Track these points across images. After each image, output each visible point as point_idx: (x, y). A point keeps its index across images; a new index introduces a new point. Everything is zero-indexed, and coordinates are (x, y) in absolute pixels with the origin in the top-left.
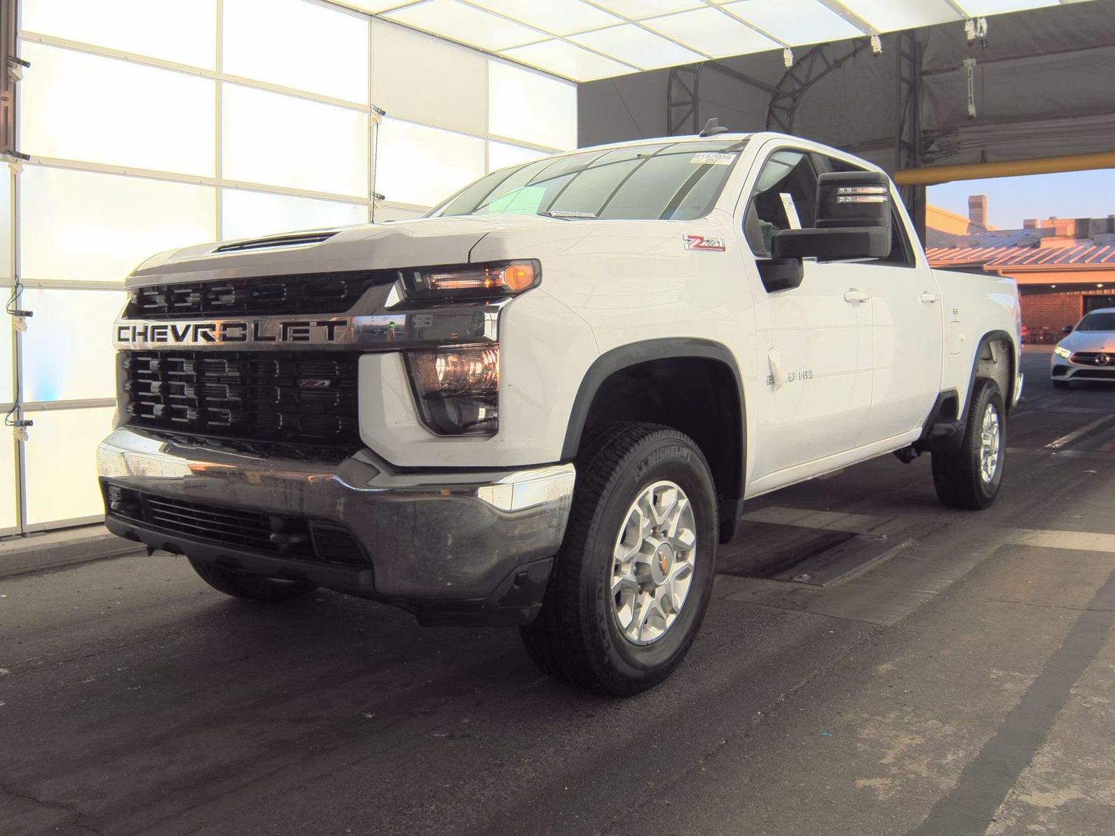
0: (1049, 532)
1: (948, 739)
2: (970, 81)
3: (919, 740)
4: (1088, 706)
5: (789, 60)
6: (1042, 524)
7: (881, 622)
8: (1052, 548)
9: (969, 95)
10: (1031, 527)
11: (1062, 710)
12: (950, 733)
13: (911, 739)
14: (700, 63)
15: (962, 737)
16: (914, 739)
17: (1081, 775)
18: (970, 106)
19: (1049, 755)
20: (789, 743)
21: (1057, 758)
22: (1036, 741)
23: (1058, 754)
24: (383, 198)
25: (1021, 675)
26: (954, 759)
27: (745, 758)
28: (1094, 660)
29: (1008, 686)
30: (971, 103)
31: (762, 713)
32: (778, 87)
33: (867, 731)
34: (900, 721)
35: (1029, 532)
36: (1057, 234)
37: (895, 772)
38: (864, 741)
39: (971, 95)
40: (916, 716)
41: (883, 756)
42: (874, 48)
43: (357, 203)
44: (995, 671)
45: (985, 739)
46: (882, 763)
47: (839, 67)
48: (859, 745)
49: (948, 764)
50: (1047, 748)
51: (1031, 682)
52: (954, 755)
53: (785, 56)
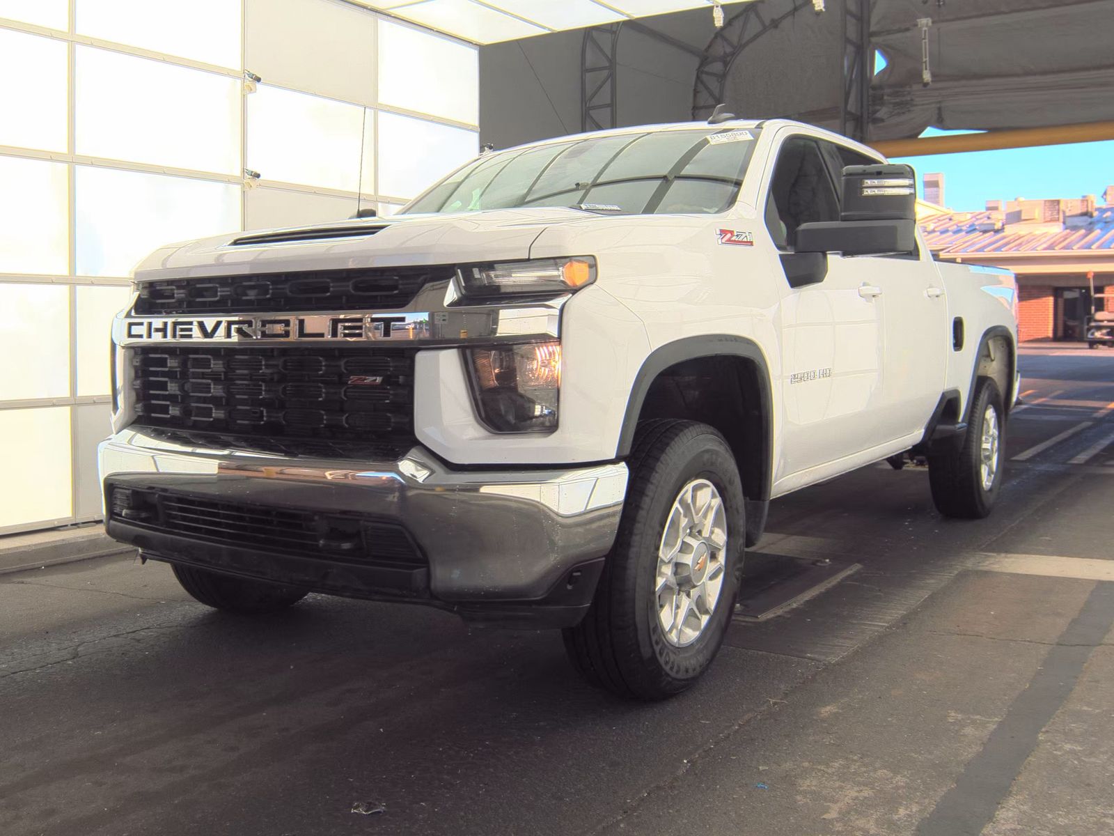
0: (1016, 555)
1: (900, 791)
2: (925, 43)
3: (867, 792)
4: (1059, 753)
5: (719, 19)
6: (1005, 546)
7: (823, 658)
8: (1018, 574)
9: (924, 60)
10: (993, 551)
11: (1030, 758)
12: (902, 784)
13: (858, 791)
14: (618, 23)
15: (916, 789)
16: (861, 790)
17: (1051, 832)
18: (925, 72)
19: (1015, 810)
20: (719, 796)
21: (1024, 812)
22: (999, 794)
23: (1025, 808)
24: (258, 176)
25: (983, 719)
26: (908, 814)
27: (669, 813)
28: (1065, 702)
29: (969, 730)
30: (926, 69)
31: (688, 762)
32: (707, 50)
33: (808, 782)
34: (845, 771)
35: (992, 556)
36: (1023, 218)
37: (840, 829)
38: (805, 793)
39: (926, 59)
40: (865, 765)
41: (827, 810)
42: (816, 6)
43: (229, 182)
44: (953, 714)
45: (942, 791)
46: (824, 819)
47: (776, 27)
48: (798, 798)
49: (899, 819)
50: (1012, 801)
51: (995, 727)
52: (906, 810)
53: (715, 15)
